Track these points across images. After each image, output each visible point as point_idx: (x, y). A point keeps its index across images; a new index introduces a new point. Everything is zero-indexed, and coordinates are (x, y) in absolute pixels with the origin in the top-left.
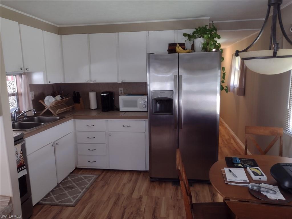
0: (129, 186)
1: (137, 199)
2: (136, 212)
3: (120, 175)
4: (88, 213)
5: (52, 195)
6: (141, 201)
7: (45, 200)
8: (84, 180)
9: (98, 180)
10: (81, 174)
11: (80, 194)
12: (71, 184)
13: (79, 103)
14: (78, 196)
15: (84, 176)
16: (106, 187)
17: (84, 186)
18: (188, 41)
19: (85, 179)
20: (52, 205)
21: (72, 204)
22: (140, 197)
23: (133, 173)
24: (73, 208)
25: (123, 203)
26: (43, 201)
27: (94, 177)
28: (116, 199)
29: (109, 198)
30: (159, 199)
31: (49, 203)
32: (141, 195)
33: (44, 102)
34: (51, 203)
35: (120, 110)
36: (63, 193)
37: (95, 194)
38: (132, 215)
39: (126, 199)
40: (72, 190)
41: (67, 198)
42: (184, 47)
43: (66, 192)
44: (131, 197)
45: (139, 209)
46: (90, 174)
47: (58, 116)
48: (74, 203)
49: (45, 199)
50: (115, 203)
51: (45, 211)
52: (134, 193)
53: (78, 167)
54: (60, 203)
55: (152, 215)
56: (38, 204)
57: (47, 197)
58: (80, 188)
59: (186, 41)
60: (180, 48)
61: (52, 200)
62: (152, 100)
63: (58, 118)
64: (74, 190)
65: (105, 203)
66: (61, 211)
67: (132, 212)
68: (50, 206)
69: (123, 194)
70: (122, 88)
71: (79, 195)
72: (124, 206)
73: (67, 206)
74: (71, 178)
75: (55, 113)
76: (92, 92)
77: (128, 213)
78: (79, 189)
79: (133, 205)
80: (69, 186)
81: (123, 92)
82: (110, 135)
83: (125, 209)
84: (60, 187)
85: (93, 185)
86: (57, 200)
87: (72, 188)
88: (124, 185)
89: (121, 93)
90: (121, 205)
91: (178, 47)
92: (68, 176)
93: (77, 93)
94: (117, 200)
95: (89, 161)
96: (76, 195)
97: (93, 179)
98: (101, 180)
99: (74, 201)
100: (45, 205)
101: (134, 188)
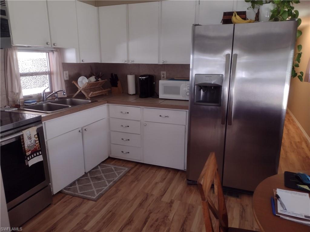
0: (161, 186)
1: (167, 203)
2: (162, 220)
3: (154, 171)
4: (108, 211)
5: (77, 185)
6: (171, 206)
7: (69, 189)
8: (114, 171)
9: (129, 174)
10: (113, 165)
11: (106, 188)
12: (99, 175)
13: (117, 86)
14: (102, 189)
15: (115, 168)
16: (135, 183)
17: (112, 179)
18: (251, 9)
19: (116, 171)
20: (73, 196)
21: (94, 198)
22: (171, 202)
23: (169, 171)
24: (94, 202)
25: (149, 205)
26: (66, 190)
27: (125, 169)
28: (143, 199)
29: (136, 197)
30: (193, 207)
31: (71, 192)
32: (173, 199)
33: (77, 83)
34: (73, 193)
35: (160, 97)
36: (88, 184)
37: (121, 190)
38: (157, 223)
39: (154, 201)
40: (99, 181)
41: (91, 189)
42: (244, 16)
43: (92, 183)
44: (161, 200)
45: (166, 216)
46: (122, 165)
47: (90, 100)
48: (96, 198)
49: (69, 187)
50: (141, 205)
51: (66, 201)
52: (165, 195)
53: (111, 156)
54: (82, 195)
55: (180, 227)
56: (60, 192)
57: (71, 187)
58: (107, 180)
59: (248, 9)
60: (238, 17)
61: (75, 190)
62: (195, 85)
63: (90, 101)
64: (101, 182)
65: (129, 202)
66: (80, 204)
67: (157, 219)
68: (71, 196)
69: (152, 195)
70: (165, 71)
71: (104, 189)
72: (150, 210)
73: (89, 199)
74: (101, 168)
75: (88, 95)
76: (131, 75)
77: (153, 220)
78: (106, 182)
79: (161, 210)
80: (97, 177)
81: (165, 75)
82: (145, 125)
83: (151, 213)
84: (87, 176)
85: (122, 179)
86: (80, 191)
87: (99, 179)
88: (156, 183)
89: (163, 77)
90: (147, 207)
91: (235, 16)
92: (99, 165)
93: (115, 75)
94: (144, 201)
95: (122, 152)
96: (101, 188)
97: (123, 172)
98: (132, 174)
99: (97, 195)
100: (67, 194)
101: (166, 189)
